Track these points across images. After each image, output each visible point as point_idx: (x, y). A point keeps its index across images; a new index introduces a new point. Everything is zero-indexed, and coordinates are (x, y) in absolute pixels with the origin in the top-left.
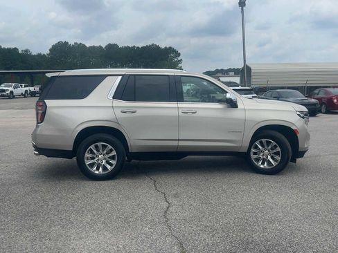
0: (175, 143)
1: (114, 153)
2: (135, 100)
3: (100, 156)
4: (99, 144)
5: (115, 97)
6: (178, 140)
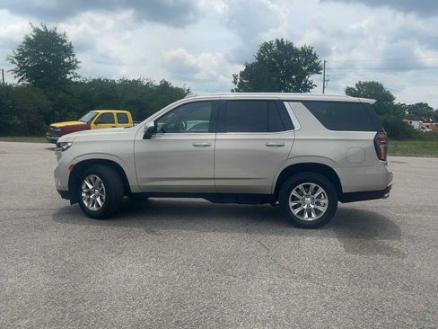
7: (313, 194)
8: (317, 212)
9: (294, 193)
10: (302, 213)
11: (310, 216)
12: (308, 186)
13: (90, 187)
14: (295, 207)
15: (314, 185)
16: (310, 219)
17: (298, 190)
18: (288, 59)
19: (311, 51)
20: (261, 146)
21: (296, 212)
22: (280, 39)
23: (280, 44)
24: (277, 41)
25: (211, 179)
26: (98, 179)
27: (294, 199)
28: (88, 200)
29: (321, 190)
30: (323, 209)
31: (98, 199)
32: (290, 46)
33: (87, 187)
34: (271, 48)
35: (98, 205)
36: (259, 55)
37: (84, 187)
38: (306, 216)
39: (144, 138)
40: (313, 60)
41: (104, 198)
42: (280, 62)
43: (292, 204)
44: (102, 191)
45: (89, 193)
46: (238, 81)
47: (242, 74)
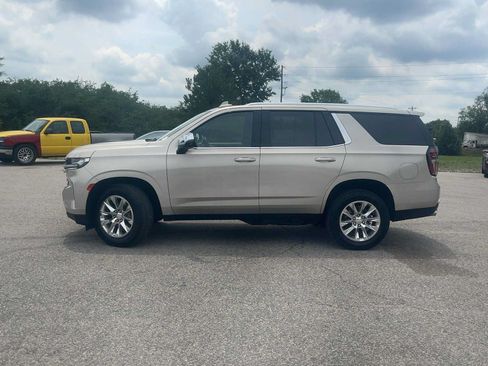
7: (364, 212)
8: (369, 232)
9: (345, 211)
10: (352, 234)
11: (361, 236)
12: (360, 204)
13: (112, 209)
14: (345, 227)
15: (365, 203)
16: (362, 240)
17: (349, 209)
18: (244, 63)
19: (269, 55)
20: (311, 162)
21: (346, 232)
22: (235, 41)
23: (235, 46)
24: (232, 42)
25: (255, 198)
26: (124, 200)
27: (345, 218)
28: (109, 225)
29: (373, 208)
30: (375, 229)
31: (123, 224)
32: (246, 48)
33: (107, 210)
34: (225, 50)
35: (123, 231)
36: (212, 57)
37: (102, 210)
38: (357, 236)
39: (178, 152)
40: (271, 65)
41: (131, 222)
42: (236, 65)
43: (342, 224)
44: (128, 215)
45: (109, 217)
46: (192, 86)
47: (196, 78)
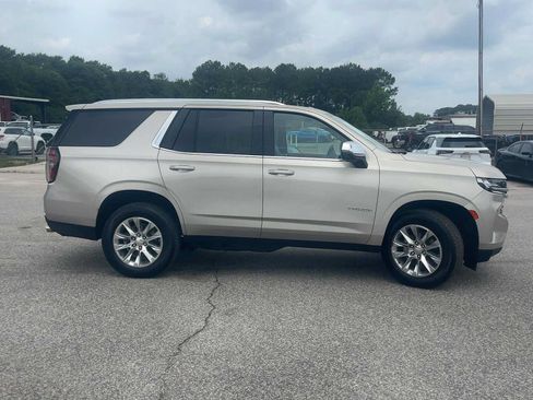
0: (256, 224)
1: (158, 235)
2: (194, 150)
3: (138, 239)
4: (136, 219)
5: (163, 145)
6: (262, 219)
